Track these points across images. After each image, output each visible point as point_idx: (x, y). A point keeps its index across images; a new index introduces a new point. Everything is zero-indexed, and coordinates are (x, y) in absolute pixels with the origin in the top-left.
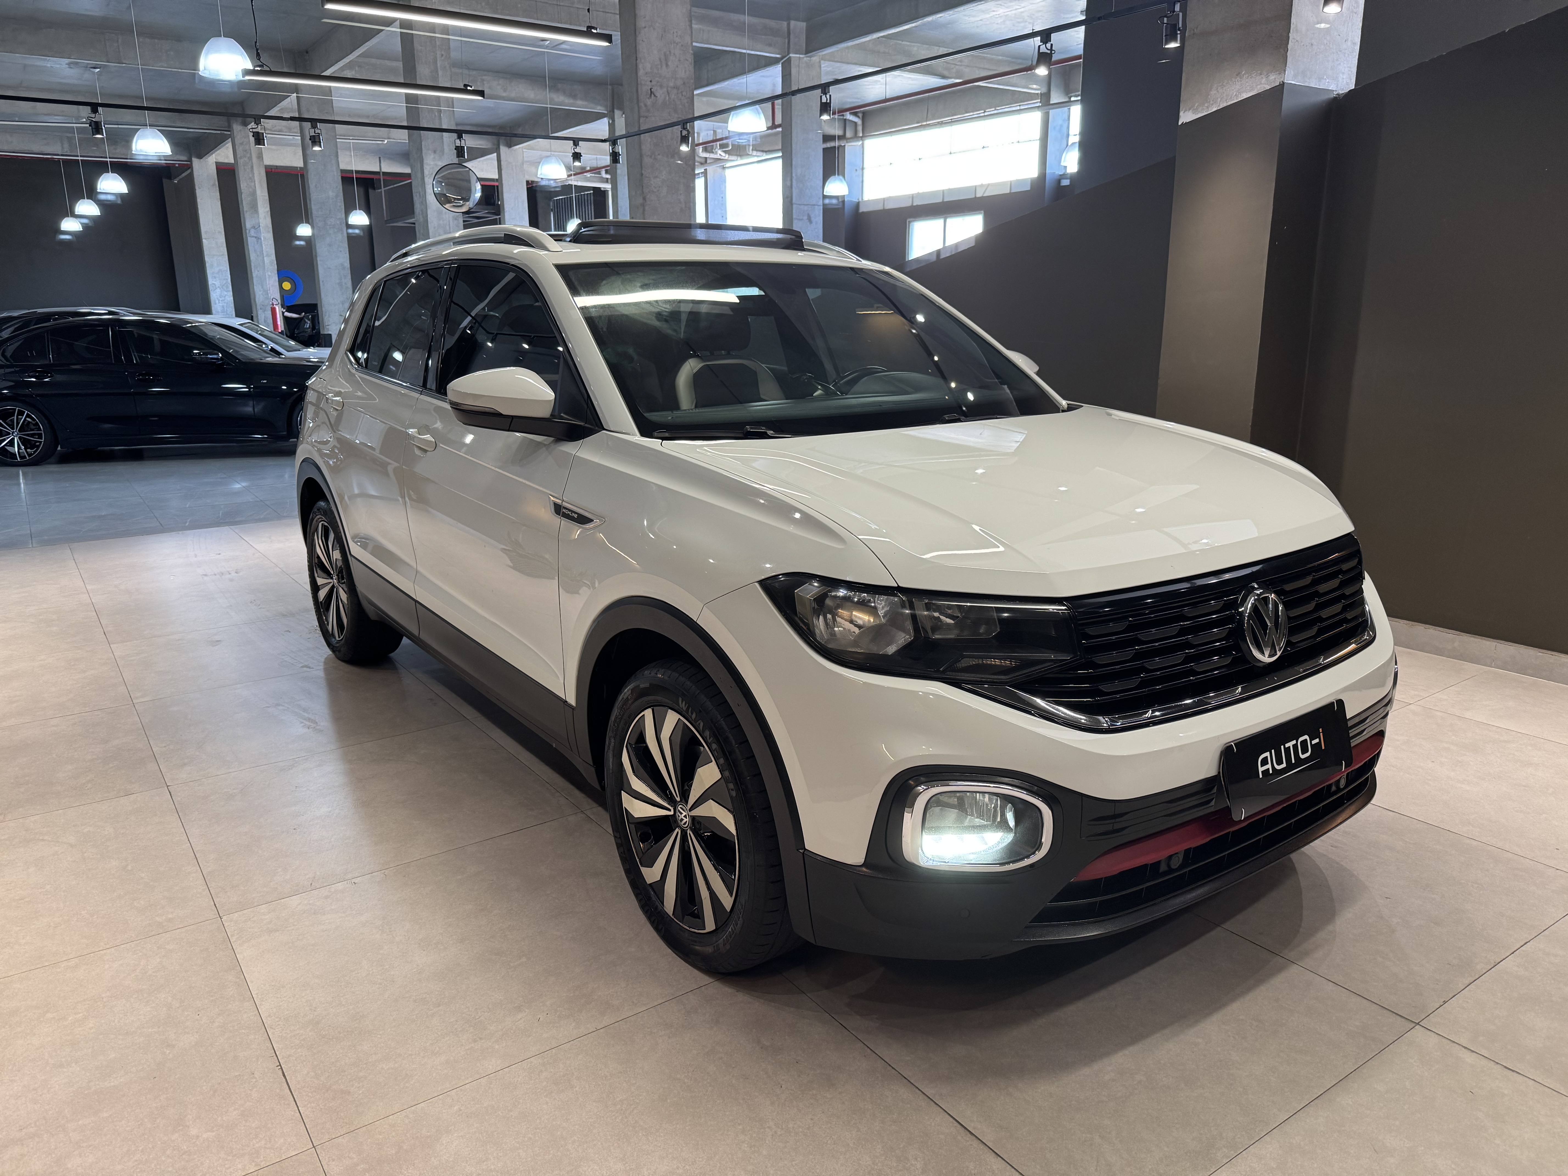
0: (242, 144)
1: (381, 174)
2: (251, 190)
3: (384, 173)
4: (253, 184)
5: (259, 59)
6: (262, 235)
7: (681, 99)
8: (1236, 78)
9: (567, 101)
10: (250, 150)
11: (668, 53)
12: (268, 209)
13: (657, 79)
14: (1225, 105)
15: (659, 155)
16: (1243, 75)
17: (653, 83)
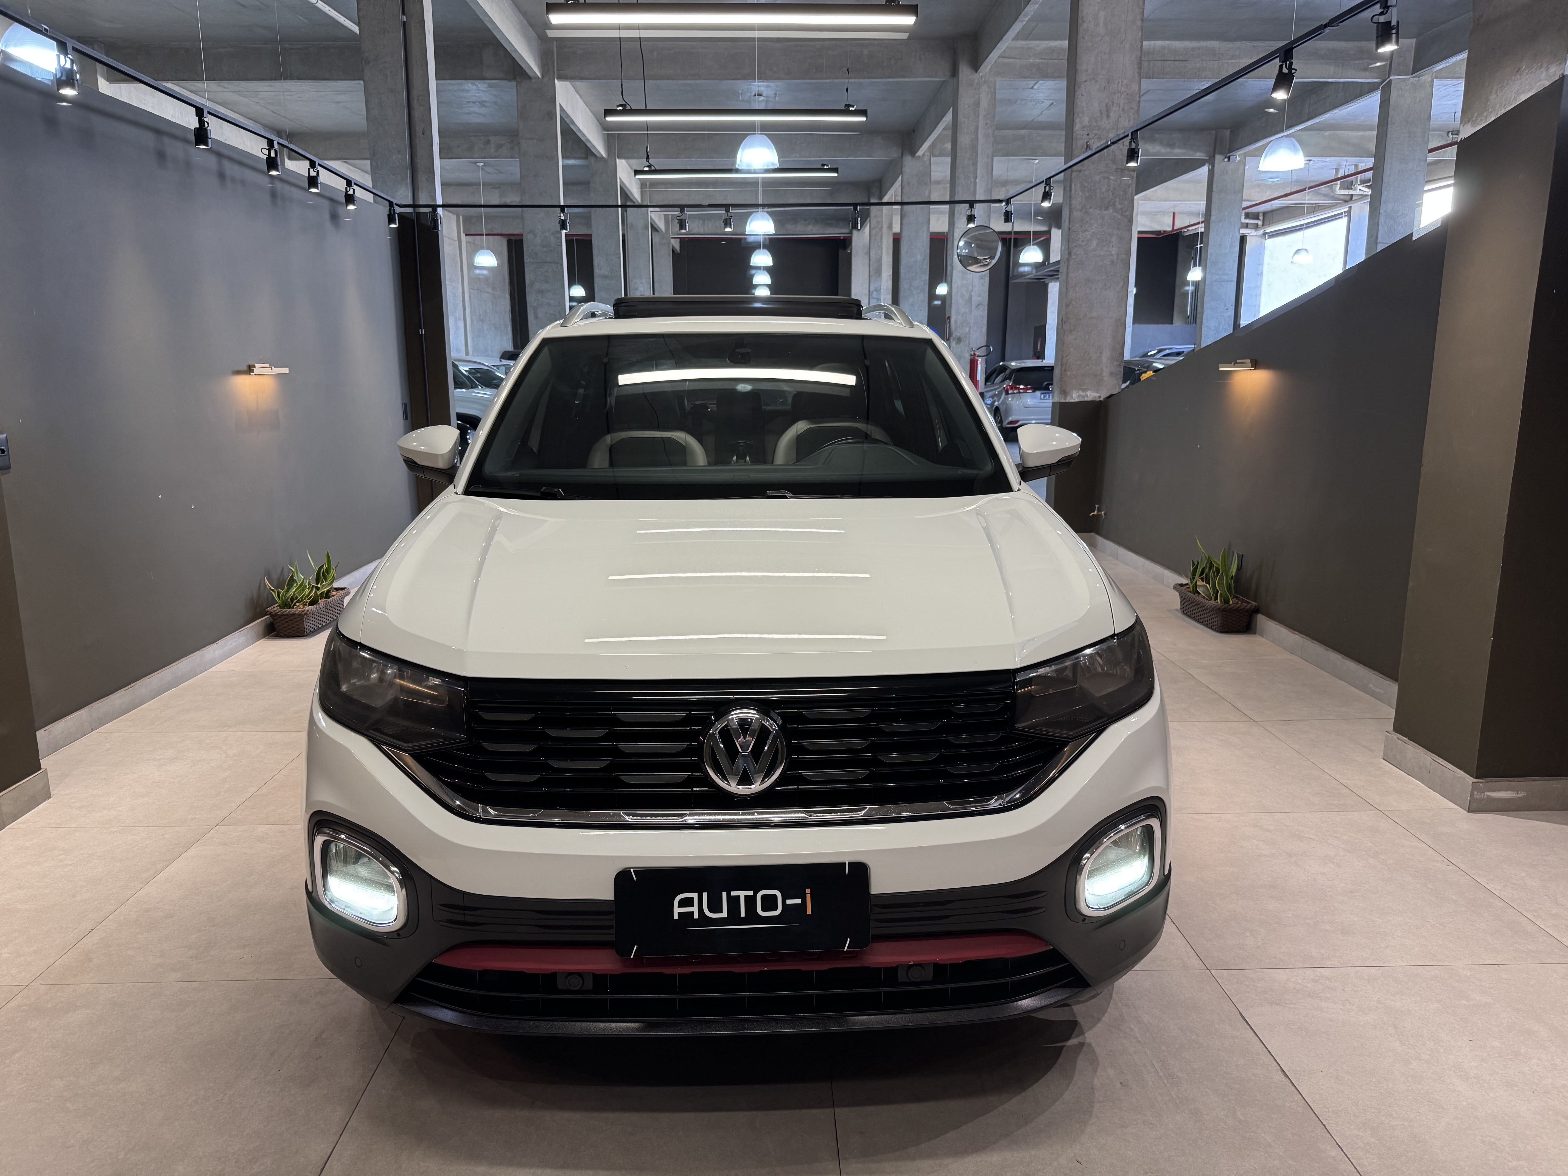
0: (876, 216)
1: (1013, 233)
2: (878, 257)
3: (1016, 233)
4: (880, 252)
5: (648, 161)
6: (882, 296)
7: (1121, 150)
8: (1516, 76)
9: (1163, 150)
10: (882, 221)
11: (1111, 103)
12: (891, 273)
13: (1095, 132)
14: (1503, 111)
15: (1091, 208)
16: (1523, 71)
17: (1090, 136)
